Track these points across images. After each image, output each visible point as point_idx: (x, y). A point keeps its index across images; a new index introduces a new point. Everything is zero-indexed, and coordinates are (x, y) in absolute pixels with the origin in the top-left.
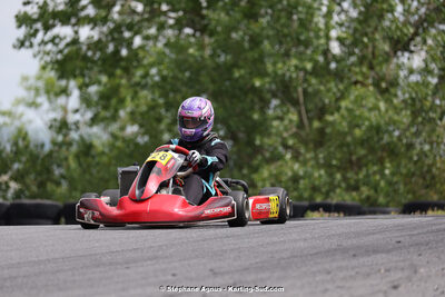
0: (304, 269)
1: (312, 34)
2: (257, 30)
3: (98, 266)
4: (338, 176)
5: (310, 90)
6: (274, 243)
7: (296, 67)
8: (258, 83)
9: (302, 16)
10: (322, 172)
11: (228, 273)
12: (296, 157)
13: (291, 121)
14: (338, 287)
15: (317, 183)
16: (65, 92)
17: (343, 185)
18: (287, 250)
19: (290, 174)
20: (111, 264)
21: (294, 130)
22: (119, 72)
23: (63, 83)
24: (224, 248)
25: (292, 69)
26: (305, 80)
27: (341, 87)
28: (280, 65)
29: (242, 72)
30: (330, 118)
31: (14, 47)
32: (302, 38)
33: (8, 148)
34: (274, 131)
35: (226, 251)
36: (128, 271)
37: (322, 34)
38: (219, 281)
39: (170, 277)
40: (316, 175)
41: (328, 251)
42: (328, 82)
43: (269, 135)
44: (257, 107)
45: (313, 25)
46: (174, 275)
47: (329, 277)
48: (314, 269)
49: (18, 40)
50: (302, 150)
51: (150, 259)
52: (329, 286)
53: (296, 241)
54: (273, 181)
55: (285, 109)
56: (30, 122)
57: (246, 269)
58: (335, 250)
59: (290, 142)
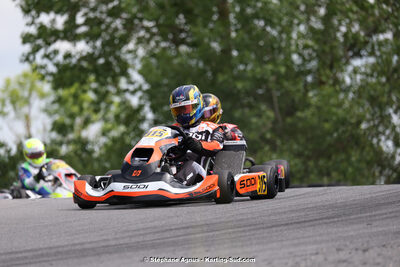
4: (311, 164)
8: (239, 86)
12: (273, 149)
13: (268, 118)
17: (316, 171)
21: (270, 125)
25: (269, 73)
29: (226, 77)
30: (299, 114)
31: (21, 61)
34: (253, 127)
49: (23, 55)
59: (268, 136)
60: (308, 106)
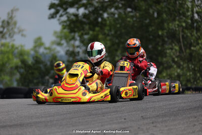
0: (184, 116)
1: (185, 10)
2: (160, 9)
3: (90, 116)
4: (198, 75)
5: (185, 36)
6: (170, 104)
7: (178, 25)
8: (160, 33)
9: (180, 2)
10: (191, 73)
11: (149, 118)
12: (179, 66)
13: (176, 50)
14: (200, 124)
15: (188, 78)
16: (74, 38)
17: (201, 79)
18: (176, 107)
19: (176, 74)
20: (96, 114)
21: (178, 54)
22: (97, 29)
23: (73, 34)
24: (148, 107)
25: (176, 26)
26: (183, 31)
27: (199, 34)
28: (170, 24)
29: (153, 28)
30: (192, 48)
31: (49, 18)
32: (181, 12)
33: (49, 63)
34: (168, 55)
35: (148, 108)
36: (104, 117)
37: (190, 10)
38: (145, 121)
39: (123, 120)
40: (188, 74)
41: (195, 108)
42: (193, 32)
43: (166, 57)
44: (160, 44)
45: (186, 6)
46: (125, 119)
47: (196, 119)
48: (189, 116)
50: (182, 63)
51: (114, 112)
52: (196, 123)
53: (180, 103)
54: (169, 77)
55: (174, 45)
56: (58, 52)
57: (158, 116)
58: (198, 107)
59: (176, 59)
60: (198, 44)
